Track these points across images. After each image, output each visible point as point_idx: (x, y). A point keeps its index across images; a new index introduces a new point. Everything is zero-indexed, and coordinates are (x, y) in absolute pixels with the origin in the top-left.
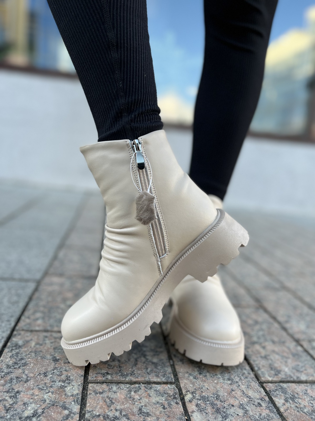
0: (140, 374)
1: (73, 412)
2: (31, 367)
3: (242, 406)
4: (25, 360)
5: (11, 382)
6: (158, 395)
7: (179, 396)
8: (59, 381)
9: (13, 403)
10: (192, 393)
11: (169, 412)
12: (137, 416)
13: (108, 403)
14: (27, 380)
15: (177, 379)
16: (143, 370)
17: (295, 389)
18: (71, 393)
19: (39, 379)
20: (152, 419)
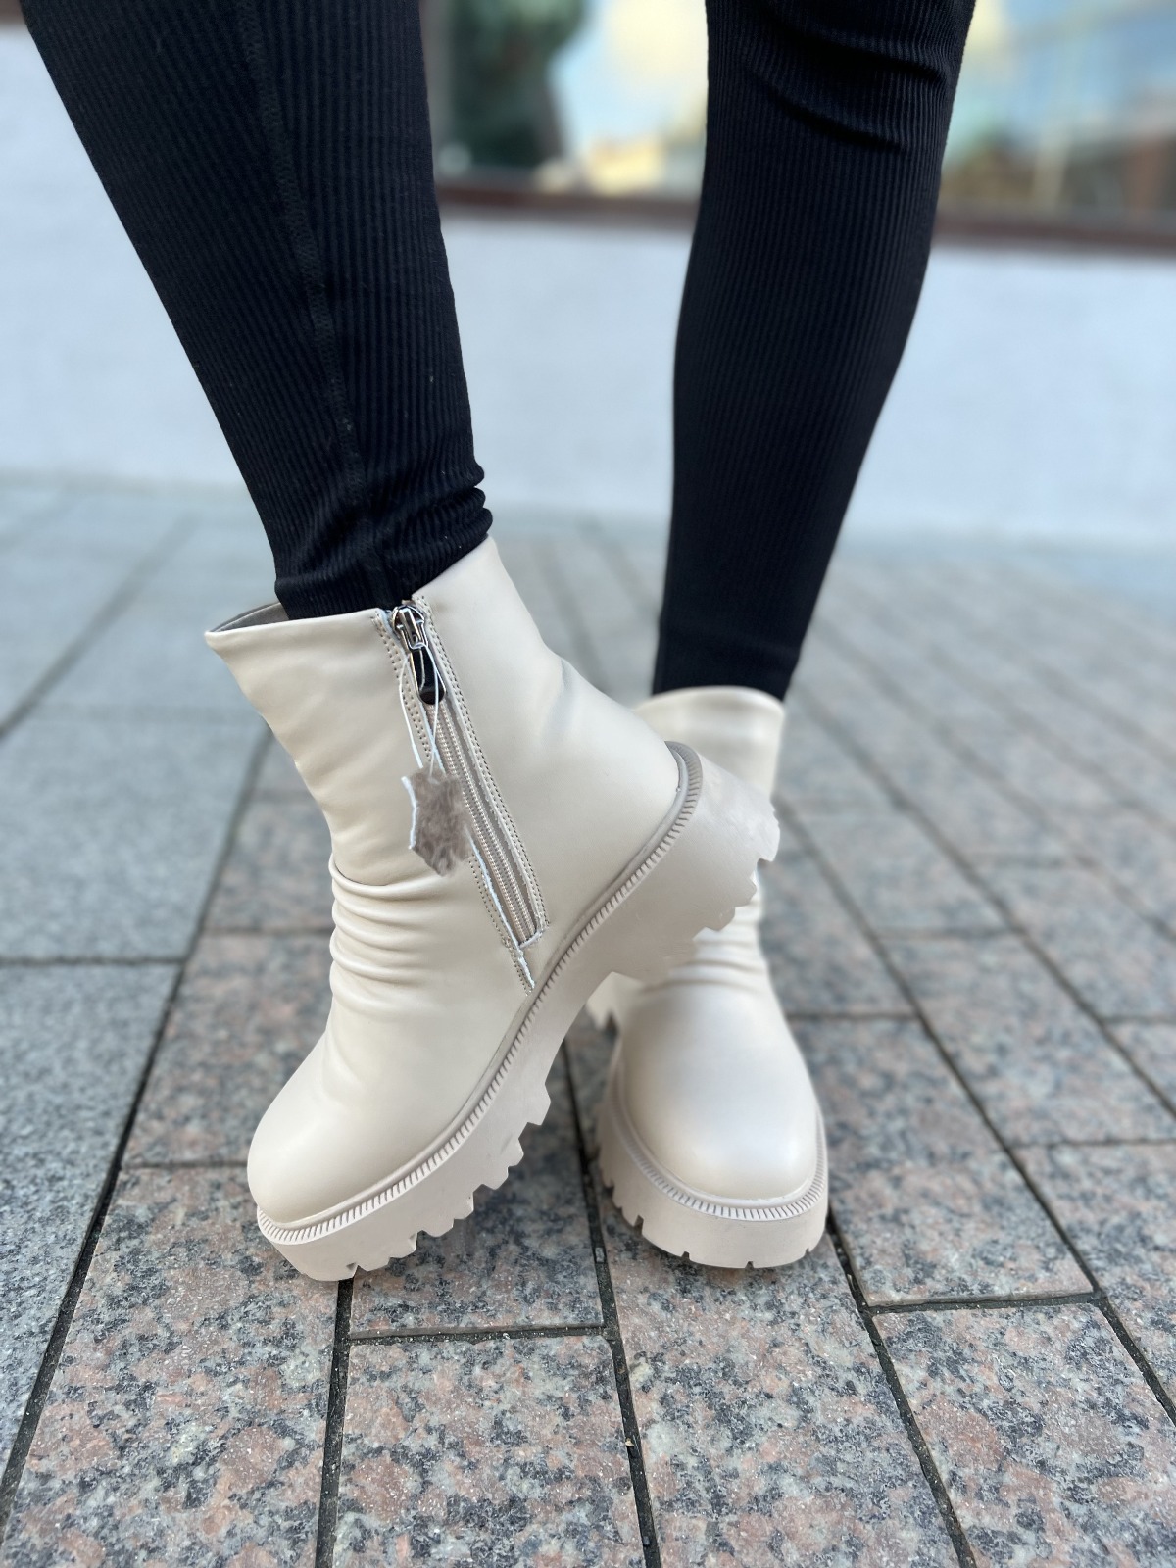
0: (500, 1305)
1: (306, 1442)
2: (179, 1299)
3: (796, 1395)
4: (160, 1275)
5: (125, 1354)
6: (552, 1372)
7: (613, 1373)
8: (265, 1343)
9: (137, 1426)
10: (654, 1360)
11: (581, 1428)
12: (488, 1444)
13: (405, 1409)
14: (169, 1343)
15: (610, 1314)
16: (512, 1288)
17: (968, 1328)
18: (298, 1380)
19: (206, 1339)
20: (529, 1454)
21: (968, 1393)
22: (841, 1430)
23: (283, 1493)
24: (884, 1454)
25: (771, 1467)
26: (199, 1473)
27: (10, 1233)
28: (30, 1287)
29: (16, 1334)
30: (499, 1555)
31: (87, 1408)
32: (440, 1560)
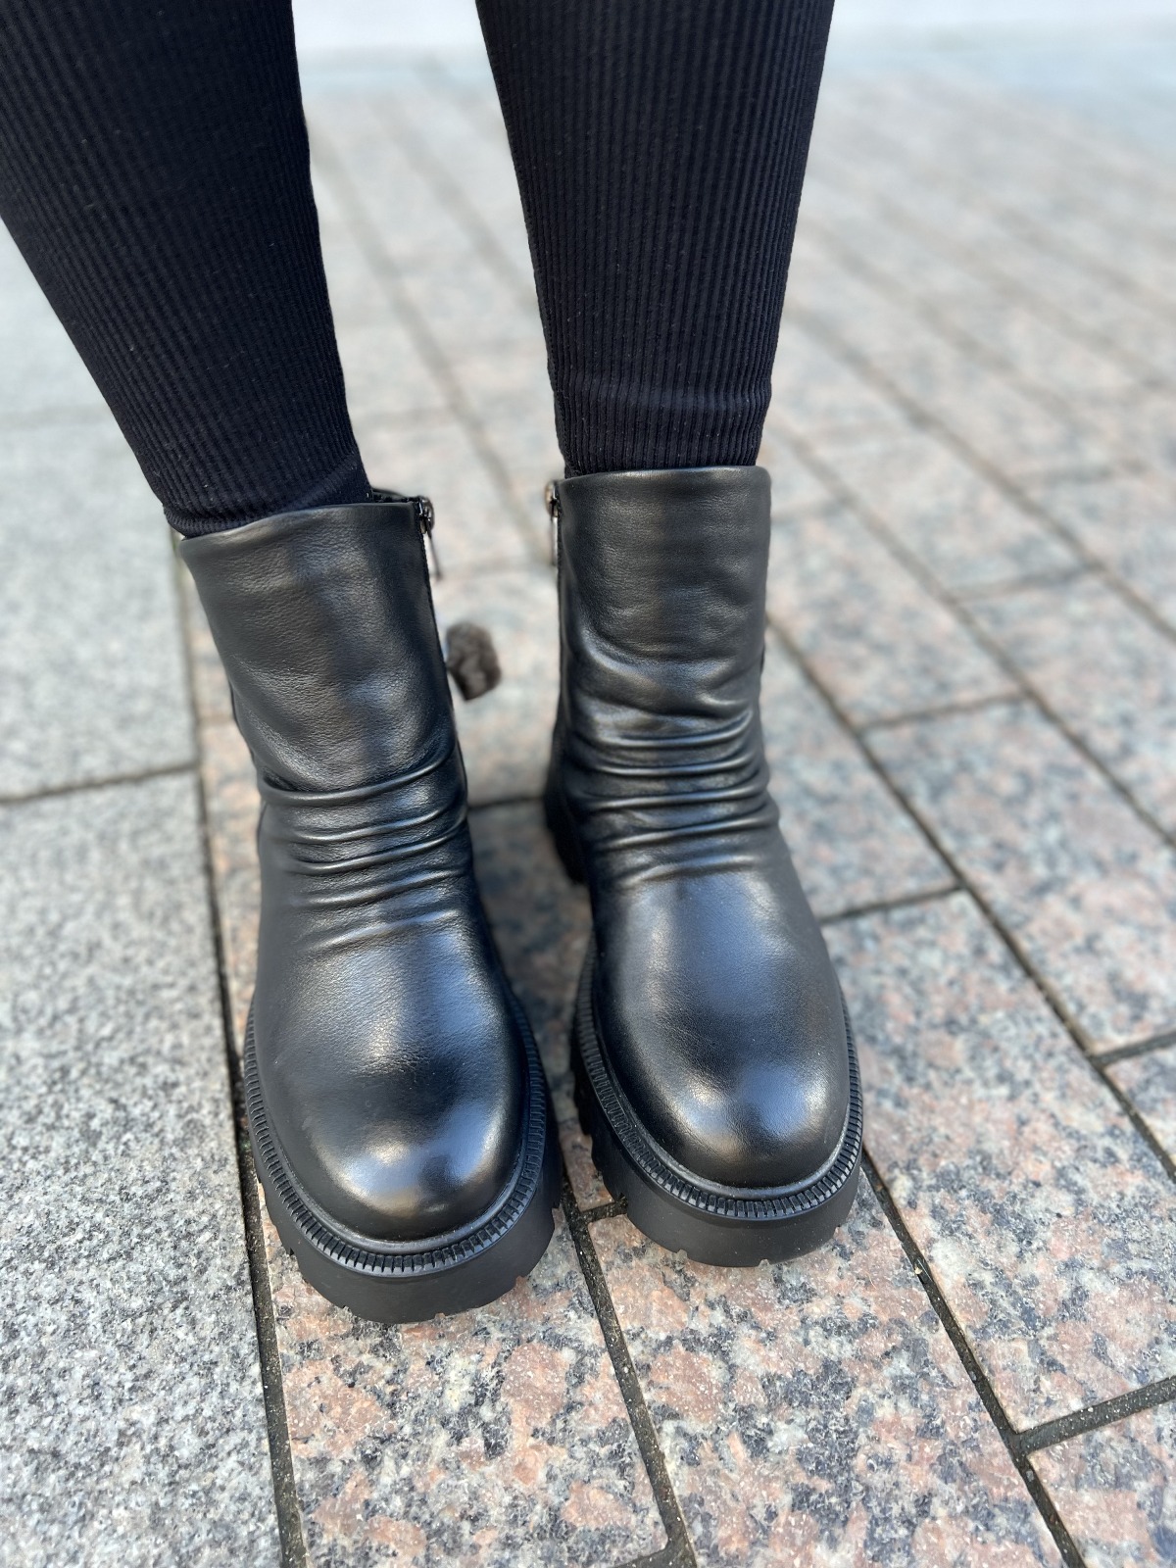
23: (587, 1416)
25: (1067, 1266)
26: (486, 1413)
27: (147, 1166)
28: (201, 1231)
29: (211, 1293)
30: (836, 1431)
32: (780, 1453)
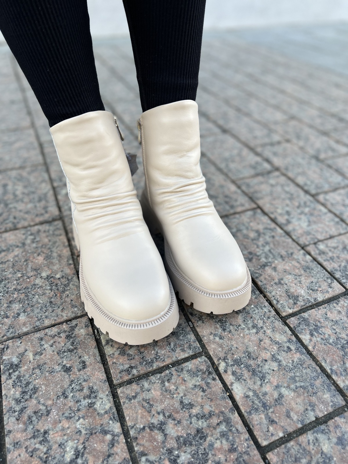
0: (165, 355)
1: (115, 434)
2: (44, 391)
3: (274, 357)
4: (32, 384)
5: (31, 422)
6: (192, 376)
7: (213, 369)
8: (84, 398)
9: (48, 450)
10: (224, 359)
11: (211, 394)
13: (147, 408)
14: (47, 411)
15: (203, 346)
16: (166, 347)
17: (316, 316)
18: (103, 410)
19: (61, 404)
20: (197, 410)
21: (325, 339)
22: (292, 365)
24: (308, 370)
31: (24, 450)
